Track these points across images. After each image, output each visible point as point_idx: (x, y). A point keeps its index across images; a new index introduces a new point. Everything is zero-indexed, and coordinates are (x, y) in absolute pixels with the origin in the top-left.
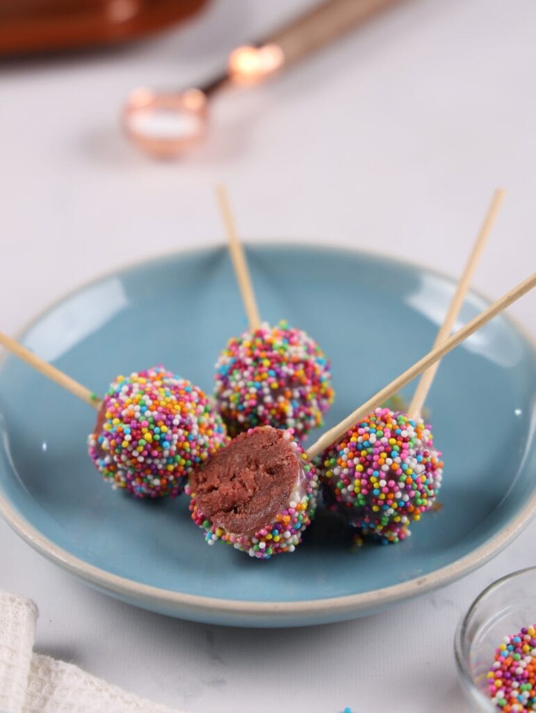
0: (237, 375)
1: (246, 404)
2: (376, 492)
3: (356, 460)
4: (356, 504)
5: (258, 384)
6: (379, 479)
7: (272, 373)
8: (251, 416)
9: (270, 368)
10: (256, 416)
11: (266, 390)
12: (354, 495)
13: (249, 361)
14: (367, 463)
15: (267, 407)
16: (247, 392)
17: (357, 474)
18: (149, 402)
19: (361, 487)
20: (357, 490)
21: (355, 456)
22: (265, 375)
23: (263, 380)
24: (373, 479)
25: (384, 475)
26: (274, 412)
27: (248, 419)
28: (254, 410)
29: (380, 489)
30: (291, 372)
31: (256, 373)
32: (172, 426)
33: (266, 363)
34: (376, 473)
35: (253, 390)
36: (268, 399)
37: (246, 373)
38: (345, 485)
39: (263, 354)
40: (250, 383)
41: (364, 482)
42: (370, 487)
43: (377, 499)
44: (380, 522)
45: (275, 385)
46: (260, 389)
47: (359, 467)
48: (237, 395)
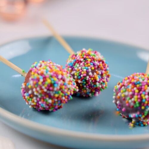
0: (77, 65)
1: (82, 76)
2: (144, 100)
3: (135, 89)
4: (135, 106)
5: (87, 67)
6: (145, 95)
7: (92, 63)
8: (84, 80)
9: (91, 62)
10: (86, 81)
11: (90, 70)
12: (135, 102)
13: (82, 60)
14: (140, 89)
15: (90, 77)
16: (83, 71)
17: (136, 94)
18: (49, 69)
19: (138, 99)
20: (136, 100)
21: (134, 87)
22: (89, 64)
23: (88, 66)
24: (143, 95)
25: (147, 93)
26: (92, 79)
27: (82, 82)
28: (85, 78)
29: (146, 99)
30: (98, 64)
31: (85, 64)
32: (58, 79)
33: (89, 60)
34: (144, 93)
35: (85, 70)
36: (90, 74)
37: (81, 64)
38: (131, 98)
39: (87, 57)
40: (84, 67)
41: (139, 96)
42: (141, 99)
43: (144, 103)
44: (144, 114)
45: (93, 68)
46: (87, 69)
47: (137, 91)
48: (78, 72)
